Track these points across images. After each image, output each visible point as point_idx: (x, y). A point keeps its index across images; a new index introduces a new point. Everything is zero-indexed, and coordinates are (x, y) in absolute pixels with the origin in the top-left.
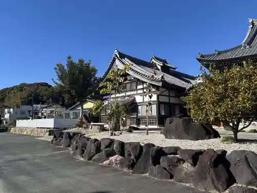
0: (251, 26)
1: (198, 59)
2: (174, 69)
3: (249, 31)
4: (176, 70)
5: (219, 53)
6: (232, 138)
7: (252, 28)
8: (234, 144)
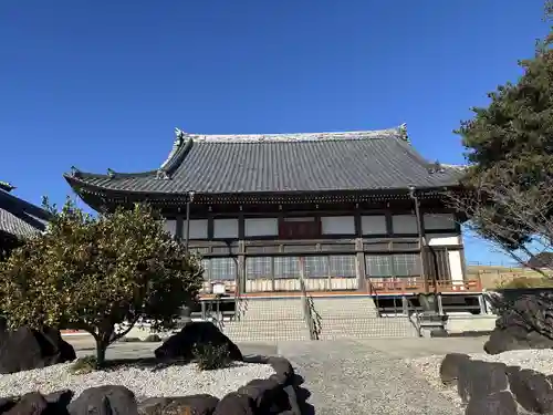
0: (178, 142)
1: (68, 180)
2: (9, 189)
3: (175, 149)
4: (12, 193)
5: (115, 177)
6: (93, 361)
7: (179, 146)
8: (94, 373)
